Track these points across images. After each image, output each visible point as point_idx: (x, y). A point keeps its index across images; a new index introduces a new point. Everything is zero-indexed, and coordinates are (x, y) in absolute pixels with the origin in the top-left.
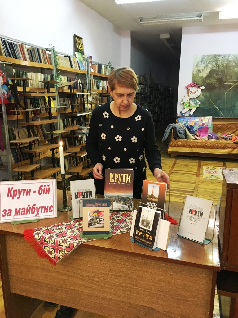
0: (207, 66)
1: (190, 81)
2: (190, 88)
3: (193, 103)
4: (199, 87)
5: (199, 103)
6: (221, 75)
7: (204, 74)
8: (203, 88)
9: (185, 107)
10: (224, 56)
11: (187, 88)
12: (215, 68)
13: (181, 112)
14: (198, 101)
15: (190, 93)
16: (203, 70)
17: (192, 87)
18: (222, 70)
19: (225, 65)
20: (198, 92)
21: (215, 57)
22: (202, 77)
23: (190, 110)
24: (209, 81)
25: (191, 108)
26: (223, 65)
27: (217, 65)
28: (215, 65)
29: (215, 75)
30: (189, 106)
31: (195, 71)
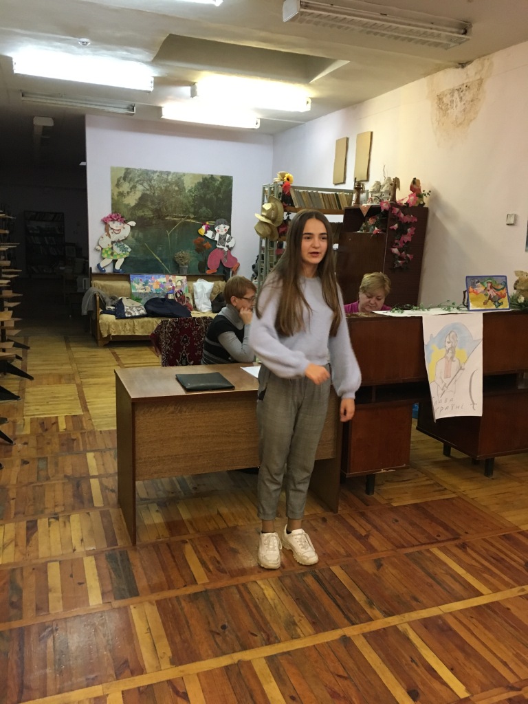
0: (134, 187)
1: (108, 211)
2: (111, 223)
3: (119, 249)
4: (125, 222)
5: (129, 250)
6: (159, 204)
7: (132, 200)
8: (133, 223)
9: (105, 256)
10: (161, 173)
11: (105, 221)
12: (148, 192)
13: (98, 265)
14: (126, 246)
15: (110, 231)
16: (128, 193)
17: (113, 220)
18: (159, 196)
19: (163, 188)
20: (124, 230)
21: (147, 174)
22: (128, 205)
23: (115, 262)
24: (140, 213)
25: (115, 258)
26: (161, 188)
27: (150, 186)
28: (148, 188)
29: (149, 204)
30: (112, 254)
31: (116, 194)
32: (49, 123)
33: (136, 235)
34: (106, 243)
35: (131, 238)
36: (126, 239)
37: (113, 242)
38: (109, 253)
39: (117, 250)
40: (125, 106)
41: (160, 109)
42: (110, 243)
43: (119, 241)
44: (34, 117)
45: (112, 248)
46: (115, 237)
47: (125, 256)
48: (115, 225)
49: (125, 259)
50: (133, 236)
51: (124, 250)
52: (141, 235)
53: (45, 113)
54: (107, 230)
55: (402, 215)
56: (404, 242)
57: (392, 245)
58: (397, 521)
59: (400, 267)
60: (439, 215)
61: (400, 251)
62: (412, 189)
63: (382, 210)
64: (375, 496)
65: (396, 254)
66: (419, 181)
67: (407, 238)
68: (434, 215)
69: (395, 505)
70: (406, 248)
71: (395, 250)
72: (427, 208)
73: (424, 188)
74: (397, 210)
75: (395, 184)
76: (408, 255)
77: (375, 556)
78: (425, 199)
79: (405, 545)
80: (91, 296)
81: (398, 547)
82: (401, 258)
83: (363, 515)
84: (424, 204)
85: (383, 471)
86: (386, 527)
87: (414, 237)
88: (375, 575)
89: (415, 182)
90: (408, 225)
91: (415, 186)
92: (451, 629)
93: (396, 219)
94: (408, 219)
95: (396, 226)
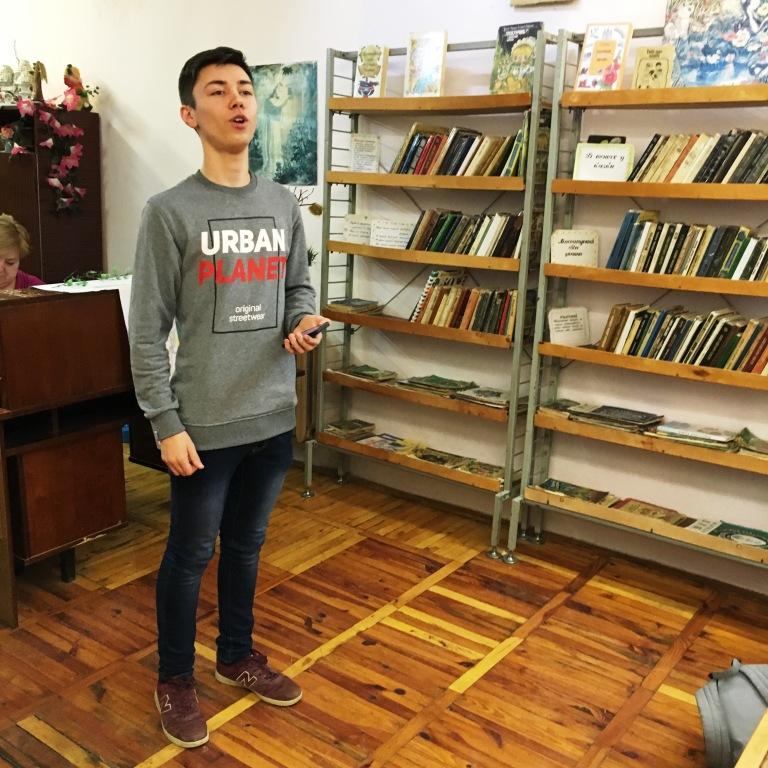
55: (57, 124)
56: (67, 168)
57: (49, 172)
59: (67, 209)
61: (64, 182)
62: (67, 81)
63: (23, 116)
64: (78, 581)
65: (56, 188)
66: (77, 71)
67: (71, 162)
68: (109, 125)
69: (111, 587)
71: (55, 182)
72: (96, 116)
73: (88, 82)
74: (48, 115)
75: (38, 73)
76: (78, 190)
77: (92, 679)
78: (92, 100)
82: (66, 195)
84: (90, 107)
85: (86, 540)
87: (81, 159)
89: (70, 70)
90: (70, 140)
91: (71, 78)
92: (222, 754)
93: (48, 130)
94: (71, 130)
95: (50, 141)
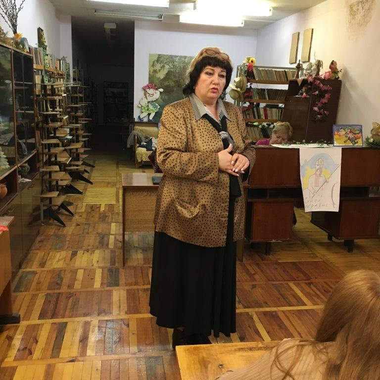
0: (163, 67)
1: (146, 82)
2: (148, 90)
3: (152, 106)
4: (157, 89)
5: (159, 107)
6: (179, 77)
7: (161, 75)
8: (161, 90)
9: (144, 111)
10: (181, 57)
11: (144, 89)
12: (172, 70)
13: (139, 117)
14: (157, 105)
15: (147, 95)
16: (159, 70)
17: (149, 88)
18: (179, 72)
19: (182, 67)
20: (156, 94)
21: (172, 58)
22: (159, 78)
23: (149, 114)
24: (166, 83)
25: (149, 112)
26: (180, 67)
27: (173, 66)
28: (172, 67)
29: (173, 77)
30: (148, 110)
31: (152, 71)
32: (114, 26)
33: (163, 97)
34: (144, 102)
35: (160, 99)
36: (157, 100)
37: (149, 102)
38: (146, 109)
39: (151, 107)
40: (157, 16)
41: (178, 16)
42: (147, 103)
43: (152, 102)
44: (104, 23)
45: (148, 106)
46: (150, 99)
47: (156, 111)
48: (151, 91)
49: (156, 113)
50: (161, 98)
51: (155, 107)
52: (166, 98)
53: (111, 21)
54: (145, 95)
55: (321, 85)
56: (322, 103)
57: (314, 105)
58: (276, 269)
59: (320, 120)
60: (347, 85)
61: (319, 109)
62: (330, 68)
63: (309, 82)
64: (271, 257)
65: (316, 111)
66: (336, 62)
67: (324, 101)
68: (345, 85)
69: (280, 261)
70: (324, 107)
71: (316, 109)
72: (340, 81)
74: (318, 82)
75: (319, 64)
76: (325, 112)
77: (254, 283)
78: (340, 75)
79: (275, 280)
80: (133, 136)
81: (269, 280)
82: (320, 114)
83: (257, 264)
84: (339, 77)
85: (273, 241)
86: (268, 271)
87: (329, 100)
88: (249, 291)
89: (333, 63)
90: (326, 91)
91: (333, 66)
92: (278, 317)
93: (317, 88)
94: (325, 88)
95: (317, 92)
